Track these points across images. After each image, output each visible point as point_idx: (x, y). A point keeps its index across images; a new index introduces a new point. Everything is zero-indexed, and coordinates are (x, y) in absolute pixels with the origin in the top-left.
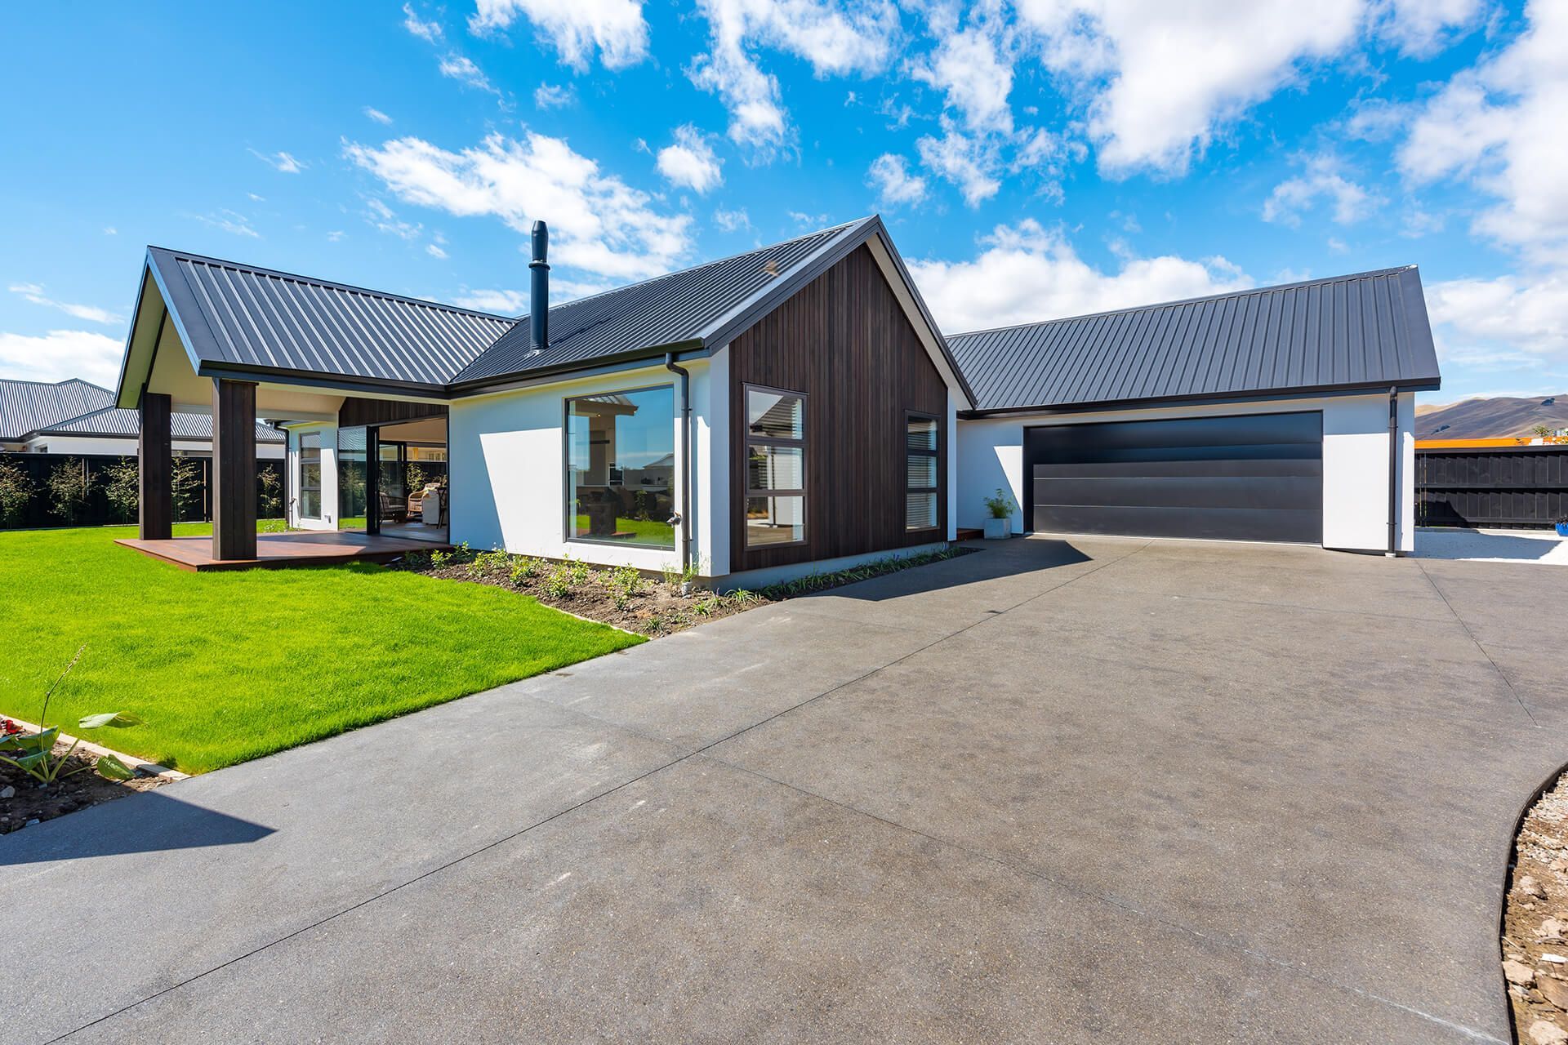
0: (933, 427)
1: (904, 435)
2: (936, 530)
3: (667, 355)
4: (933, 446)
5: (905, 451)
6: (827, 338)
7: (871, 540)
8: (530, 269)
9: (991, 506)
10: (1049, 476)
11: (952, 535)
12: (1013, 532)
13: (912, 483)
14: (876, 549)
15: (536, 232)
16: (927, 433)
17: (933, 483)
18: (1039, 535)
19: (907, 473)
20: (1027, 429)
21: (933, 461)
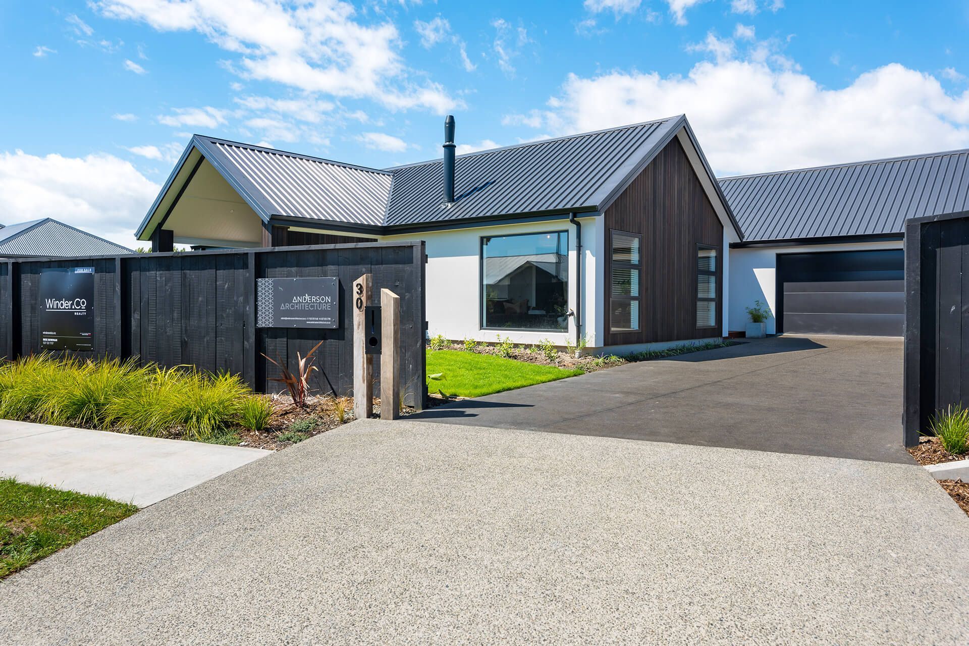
0: (713, 254)
1: (696, 258)
2: (715, 328)
3: (571, 214)
4: (713, 268)
5: (697, 271)
6: (652, 197)
7: (676, 332)
8: (443, 148)
9: (751, 313)
10: (796, 291)
11: (725, 333)
12: (767, 333)
13: (700, 295)
14: (678, 339)
15: (448, 123)
16: (708, 257)
17: (713, 295)
18: (786, 335)
19: (697, 288)
20: (779, 256)
21: (713, 279)
